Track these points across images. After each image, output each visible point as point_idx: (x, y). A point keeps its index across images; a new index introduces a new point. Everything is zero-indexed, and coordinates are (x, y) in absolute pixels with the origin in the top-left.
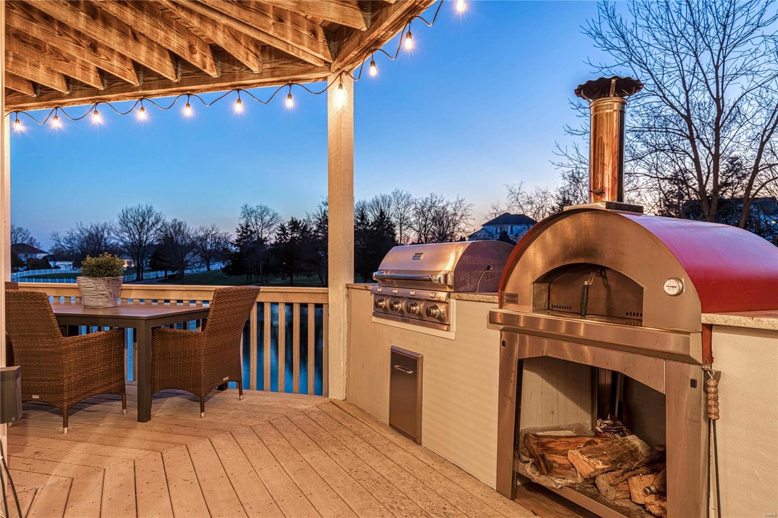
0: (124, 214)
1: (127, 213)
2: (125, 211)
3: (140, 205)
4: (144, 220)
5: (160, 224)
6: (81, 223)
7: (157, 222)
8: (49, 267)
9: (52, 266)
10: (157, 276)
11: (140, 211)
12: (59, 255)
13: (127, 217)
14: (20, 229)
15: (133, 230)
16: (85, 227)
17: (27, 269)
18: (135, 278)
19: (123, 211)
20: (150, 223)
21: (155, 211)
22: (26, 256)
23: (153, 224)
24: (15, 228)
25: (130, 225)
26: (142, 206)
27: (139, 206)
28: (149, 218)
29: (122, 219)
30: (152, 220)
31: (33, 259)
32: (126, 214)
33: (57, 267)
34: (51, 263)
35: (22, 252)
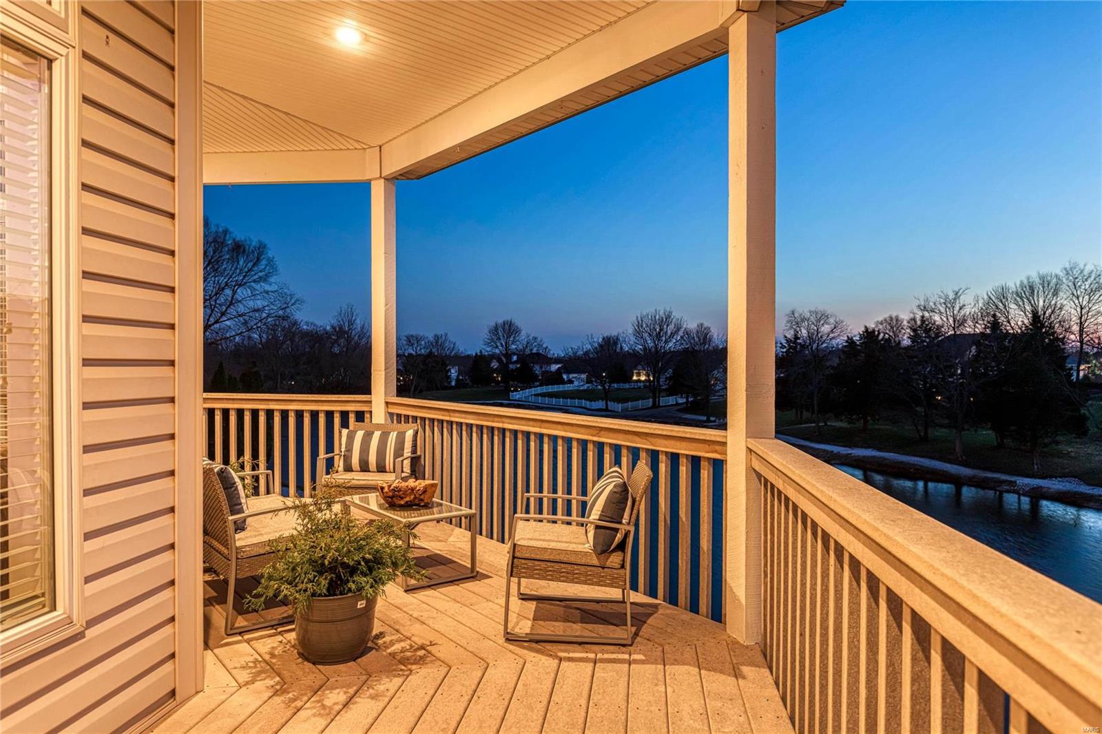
0: (638, 323)
1: (642, 320)
2: (639, 319)
3: (658, 310)
4: (661, 330)
5: (681, 333)
6: (592, 335)
7: (678, 330)
8: (562, 382)
9: (566, 380)
10: (677, 402)
11: (657, 317)
12: (573, 363)
13: (642, 326)
14: (535, 338)
15: (649, 342)
16: (595, 340)
17: (541, 385)
18: (651, 404)
19: (637, 317)
20: (669, 332)
21: (674, 317)
22: (541, 368)
23: (673, 335)
24: (531, 338)
25: (646, 335)
26: (659, 311)
27: (656, 310)
28: (667, 326)
29: (636, 328)
30: (671, 328)
31: (547, 371)
32: (640, 322)
33: (570, 382)
34: (565, 377)
35: (537, 363)
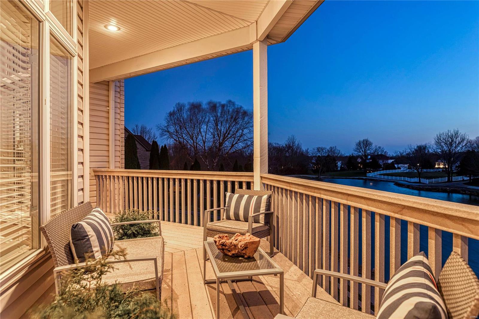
0: (438, 137)
1: (440, 136)
2: (438, 135)
3: (449, 130)
4: (452, 141)
5: (465, 142)
6: (411, 145)
7: (463, 140)
8: (395, 168)
9: (396, 167)
10: (463, 179)
11: (450, 134)
12: (400, 159)
13: (440, 139)
14: (380, 147)
15: (445, 147)
16: (413, 147)
17: (383, 170)
18: (447, 180)
19: (437, 135)
20: (457, 142)
21: (460, 133)
22: (383, 161)
23: (459, 143)
24: (377, 147)
25: (442, 144)
26: (450, 131)
27: (448, 131)
28: (456, 138)
29: (437, 140)
30: (459, 139)
31: (386, 163)
32: (439, 137)
33: (399, 168)
34: (396, 166)
35: (380, 159)
